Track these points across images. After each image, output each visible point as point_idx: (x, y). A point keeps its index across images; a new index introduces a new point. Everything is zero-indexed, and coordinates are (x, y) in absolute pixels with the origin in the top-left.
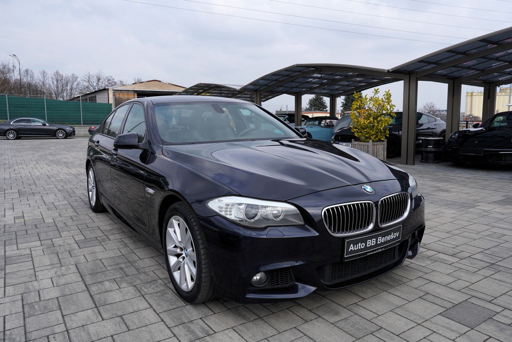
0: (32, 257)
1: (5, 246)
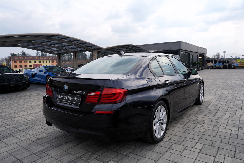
0: (227, 124)
1: (238, 135)
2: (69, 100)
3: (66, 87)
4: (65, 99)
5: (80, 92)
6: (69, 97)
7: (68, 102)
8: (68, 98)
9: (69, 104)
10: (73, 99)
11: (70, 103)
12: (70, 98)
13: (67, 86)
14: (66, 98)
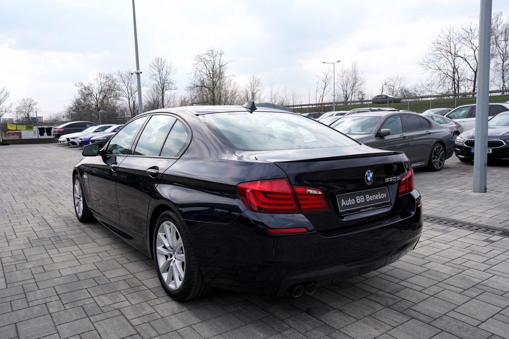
2: (370, 202)
3: (370, 176)
4: (361, 204)
5: (394, 179)
6: (366, 196)
7: (369, 207)
8: (367, 198)
10: (377, 197)
11: (373, 206)
12: (369, 198)
13: (373, 173)
14: (363, 200)
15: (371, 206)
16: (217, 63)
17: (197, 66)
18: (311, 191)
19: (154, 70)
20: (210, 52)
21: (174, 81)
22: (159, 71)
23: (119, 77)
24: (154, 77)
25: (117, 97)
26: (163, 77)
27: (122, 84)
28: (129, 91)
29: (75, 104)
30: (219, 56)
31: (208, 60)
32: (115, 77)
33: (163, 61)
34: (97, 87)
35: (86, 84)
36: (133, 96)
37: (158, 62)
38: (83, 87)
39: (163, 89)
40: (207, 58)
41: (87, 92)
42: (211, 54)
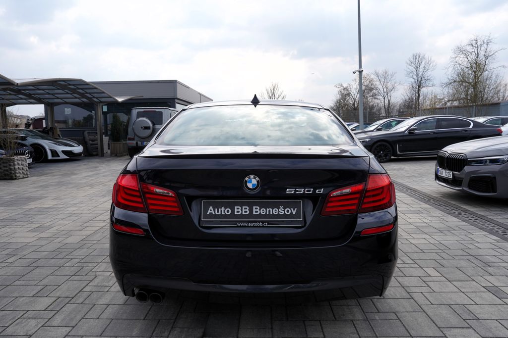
3: (252, 182)
4: (241, 216)
5: (308, 191)
6: (254, 207)
7: (256, 222)
8: (255, 210)
9: (260, 227)
10: (275, 211)
11: (263, 222)
12: (259, 211)
13: (257, 179)
14: (246, 212)
15: (259, 222)
16: (482, 53)
17: (457, 59)
18: (158, 190)
19: (411, 67)
20: (474, 43)
21: (432, 77)
22: (416, 69)
23: (376, 77)
24: (411, 74)
25: (374, 96)
26: (421, 74)
27: (378, 83)
28: (385, 90)
29: (336, 103)
30: (485, 45)
31: (471, 51)
32: (372, 77)
33: (421, 57)
34: (355, 87)
35: (345, 85)
36: (389, 94)
37: (416, 58)
38: (342, 88)
39: (419, 87)
40: (469, 49)
41: (346, 92)
42: (475, 44)
